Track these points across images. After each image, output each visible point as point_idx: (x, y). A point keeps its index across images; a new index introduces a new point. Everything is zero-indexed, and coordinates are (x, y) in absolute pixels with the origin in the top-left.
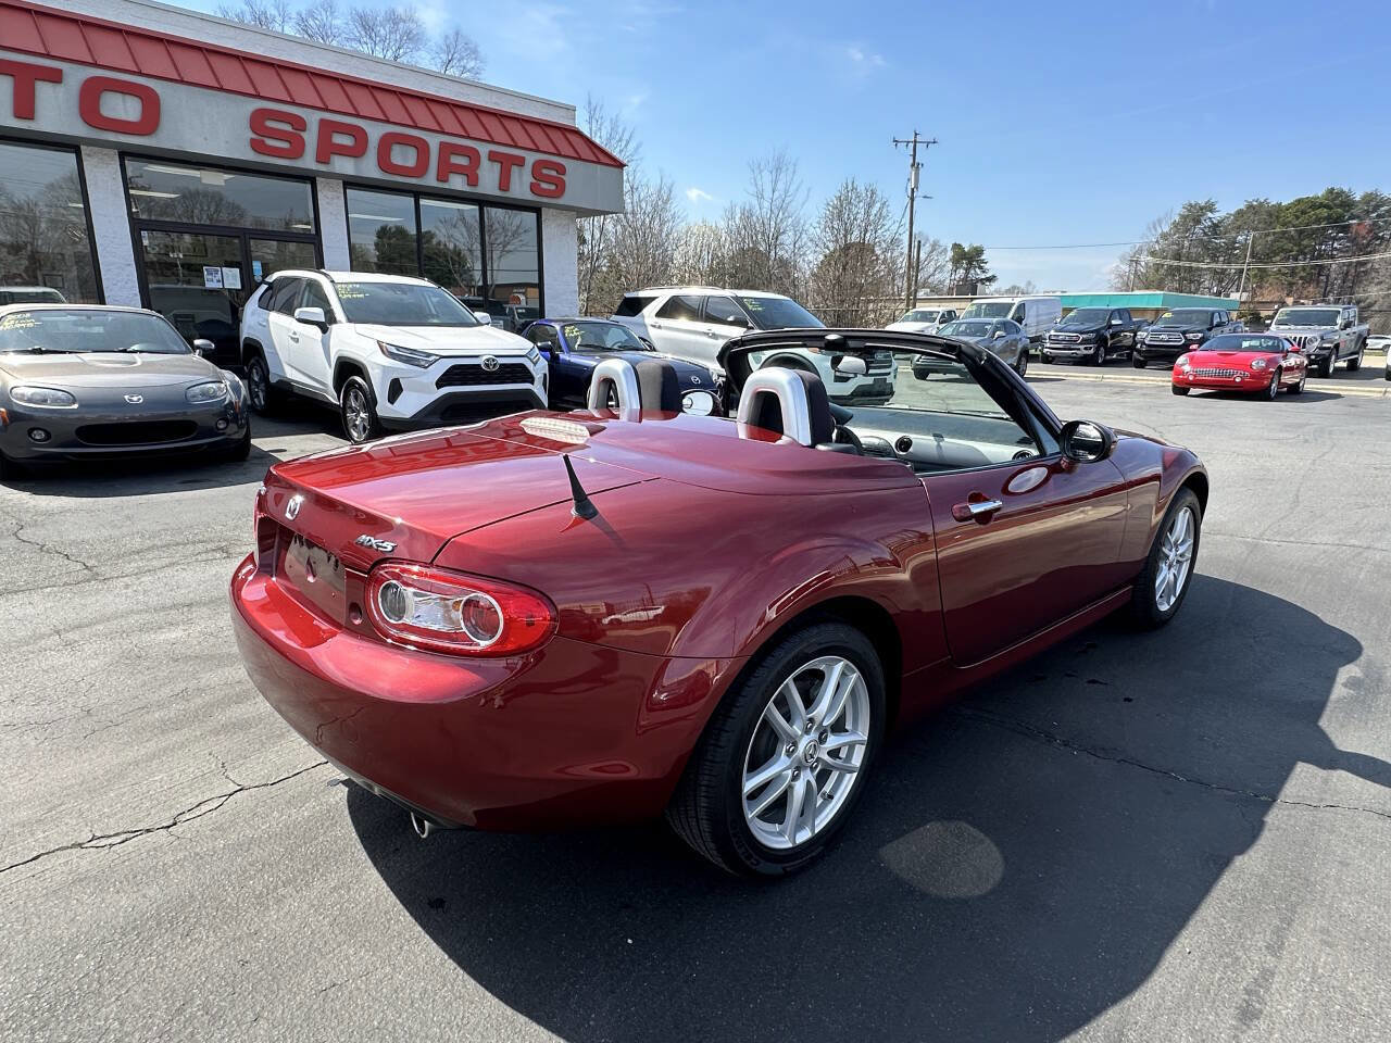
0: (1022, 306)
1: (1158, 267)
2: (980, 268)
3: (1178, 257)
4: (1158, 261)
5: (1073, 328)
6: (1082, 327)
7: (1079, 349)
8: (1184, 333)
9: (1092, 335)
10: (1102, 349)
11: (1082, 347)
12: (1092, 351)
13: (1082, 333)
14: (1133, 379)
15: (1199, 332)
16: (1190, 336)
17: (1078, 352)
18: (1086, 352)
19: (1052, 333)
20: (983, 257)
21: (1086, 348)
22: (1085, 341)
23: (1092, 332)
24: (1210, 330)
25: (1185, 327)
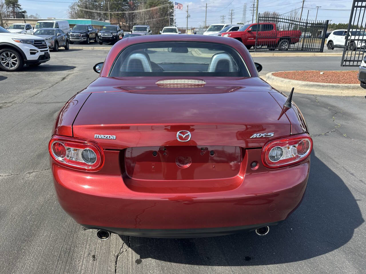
0: (57, 24)
1: (82, 11)
2: (19, 8)
3: (86, 8)
4: (82, 9)
5: (78, 32)
6: (81, 31)
7: (81, 39)
8: (112, 33)
9: (85, 34)
10: (88, 39)
11: (82, 38)
12: (86, 40)
13: (81, 33)
14: (103, 48)
15: (115, 33)
16: (113, 34)
17: (82, 40)
18: (84, 40)
19: (71, 33)
20: (18, 3)
21: (84, 39)
22: (83, 36)
23: (84, 33)
24: (117, 32)
25: (111, 32)
